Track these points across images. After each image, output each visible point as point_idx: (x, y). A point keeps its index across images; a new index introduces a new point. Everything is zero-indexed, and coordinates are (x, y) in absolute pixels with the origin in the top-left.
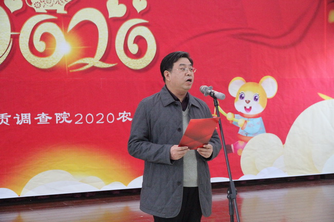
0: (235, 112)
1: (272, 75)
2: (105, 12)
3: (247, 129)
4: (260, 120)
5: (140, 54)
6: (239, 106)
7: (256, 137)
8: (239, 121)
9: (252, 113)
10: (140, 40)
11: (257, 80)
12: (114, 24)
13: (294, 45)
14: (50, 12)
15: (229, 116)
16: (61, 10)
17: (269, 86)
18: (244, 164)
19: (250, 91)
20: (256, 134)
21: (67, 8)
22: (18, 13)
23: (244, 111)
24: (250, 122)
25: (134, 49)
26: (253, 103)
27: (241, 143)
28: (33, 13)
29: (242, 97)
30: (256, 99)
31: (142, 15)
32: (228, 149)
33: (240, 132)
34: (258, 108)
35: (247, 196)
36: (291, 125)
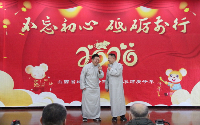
0: (168, 81)
1: (184, 68)
2: (120, 48)
3: (174, 87)
4: (179, 84)
5: (132, 61)
6: (170, 79)
7: (177, 91)
8: (170, 85)
9: (175, 82)
10: (132, 57)
11: (178, 70)
12: (122, 52)
13: (194, 57)
14: (102, 49)
15: (166, 83)
16: (105, 48)
17: (183, 72)
18: (173, 100)
19: (175, 74)
20: (178, 89)
21: (107, 47)
22: (92, 50)
23: (172, 81)
24: (175, 85)
25: (129, 59)
26: (176, 78)
27: (171, 93)
28: (96, 49)
29: (171, 76)
30: (177, 77)
31: (133, 48)
32: (166, 95)
33: (171, 88)
34: (179, 80)
35: (174, 112)
36: (193, 87)
